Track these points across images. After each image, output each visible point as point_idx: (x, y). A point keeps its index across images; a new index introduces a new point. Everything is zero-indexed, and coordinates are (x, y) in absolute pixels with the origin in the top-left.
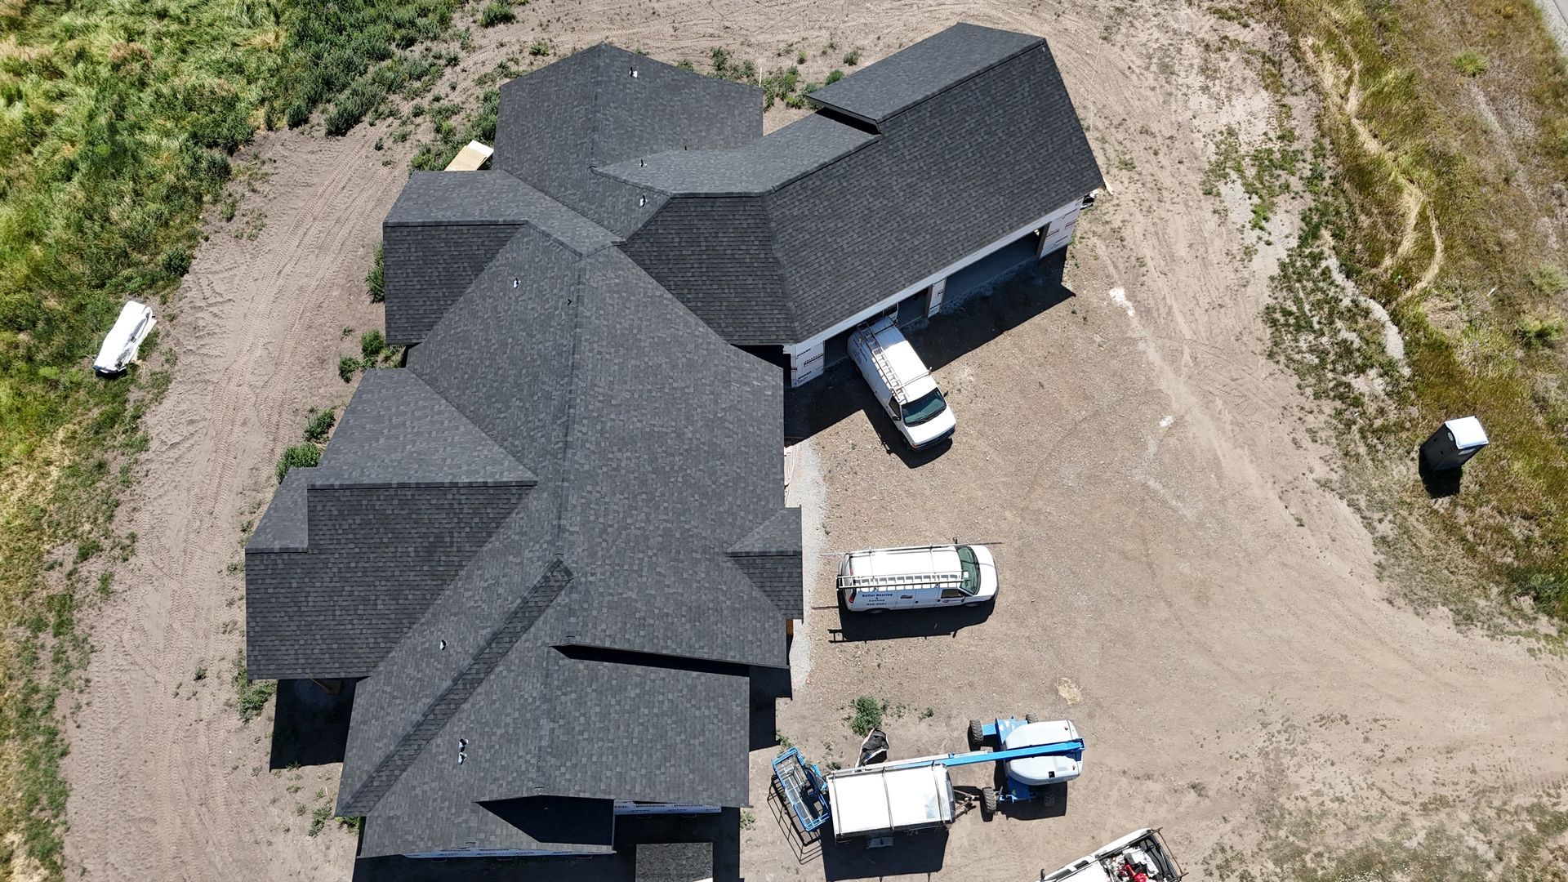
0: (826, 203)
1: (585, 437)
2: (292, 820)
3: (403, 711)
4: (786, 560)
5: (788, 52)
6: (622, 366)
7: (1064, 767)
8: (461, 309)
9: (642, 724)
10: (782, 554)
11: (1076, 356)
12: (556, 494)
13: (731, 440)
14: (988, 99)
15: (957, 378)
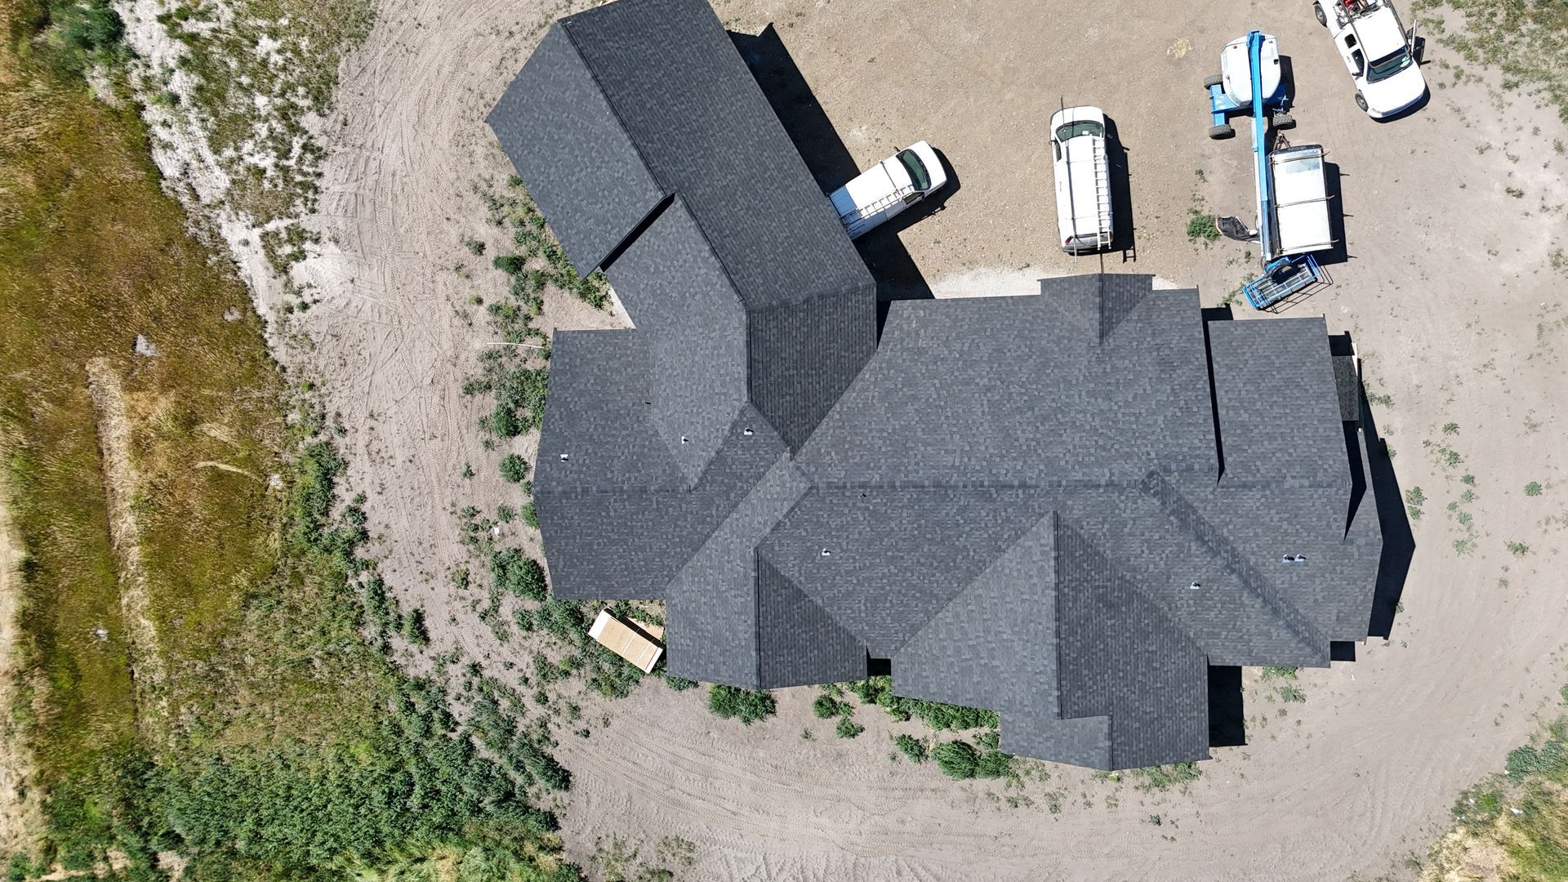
0: (748, 251)
1: (1011, 471)
2: (1291, 719)
3: (1249, 617)
4: (1106, 289)
5: (466, 316)
6: (926, 444)
7: (1270, 51)
8: (839, 609)
9: (1271, 406)
10: (1102, 292)
11: (840, 25)
12: (1071, 490)
13: (981, 345)
14: (627, 83)
15: (864, 142)
